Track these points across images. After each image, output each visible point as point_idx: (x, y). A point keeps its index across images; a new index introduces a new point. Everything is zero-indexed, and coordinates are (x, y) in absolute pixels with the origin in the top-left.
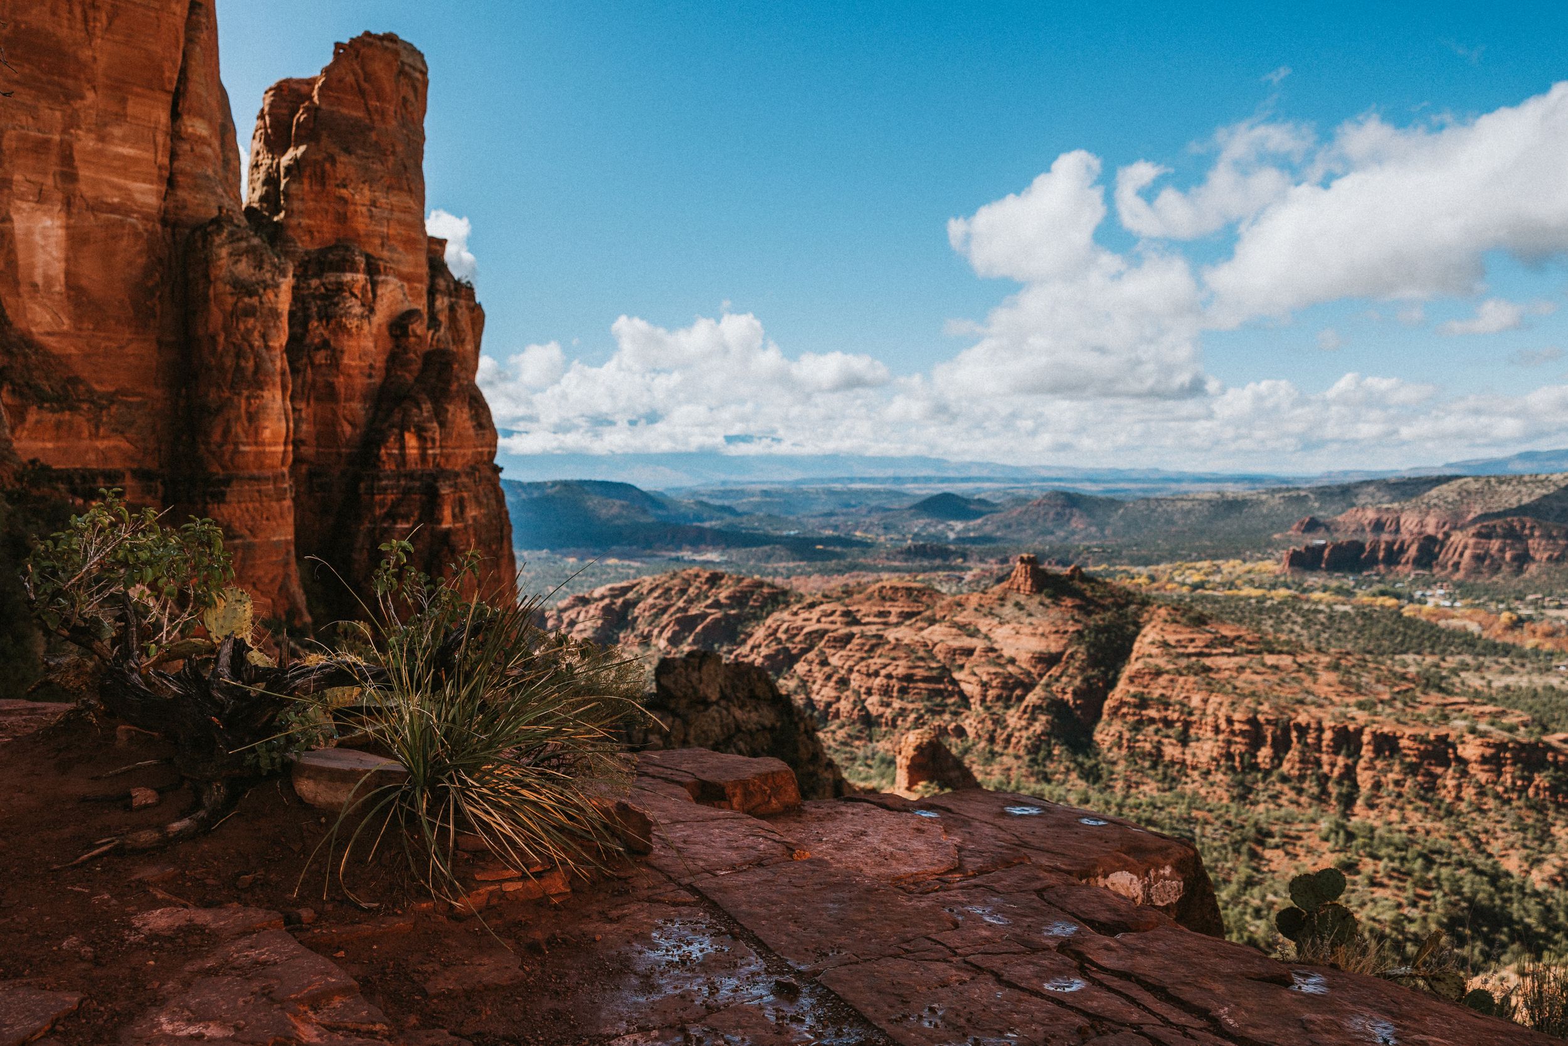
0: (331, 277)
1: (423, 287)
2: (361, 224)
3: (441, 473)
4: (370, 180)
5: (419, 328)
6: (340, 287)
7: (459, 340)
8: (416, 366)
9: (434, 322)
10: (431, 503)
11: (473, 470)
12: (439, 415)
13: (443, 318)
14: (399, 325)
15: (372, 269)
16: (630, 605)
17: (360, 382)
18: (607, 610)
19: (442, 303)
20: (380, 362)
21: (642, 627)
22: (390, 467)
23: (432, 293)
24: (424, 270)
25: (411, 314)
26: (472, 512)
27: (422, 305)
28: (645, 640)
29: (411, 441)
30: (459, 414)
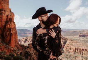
0: (1, 12)
1: (9, 13)
2: (4, 7)
3: (11, 28)
4: (4, 3)
5: (9, 16)
6: (2, 13)
7: (13, 17)
8: (9, 19)
9: (10, 16)
10: (10, 30)
11: (14, 28)
12: (11, 23)
13: (11, 15)
14: (7, 16)
15: (5, 11)
16: (27, 39)
17: (4, 21)
18: (25, 39)
19: (11, 14)
20: (6, 19)
21: (28, 40)
22: (7, 28)
23: (10, 13)
24: (9, 11)
25: (8, 15)
26: (14, 31)
27: (9, 14)
28: (28, 42)
29: (9, 25)
30: (13, 23)
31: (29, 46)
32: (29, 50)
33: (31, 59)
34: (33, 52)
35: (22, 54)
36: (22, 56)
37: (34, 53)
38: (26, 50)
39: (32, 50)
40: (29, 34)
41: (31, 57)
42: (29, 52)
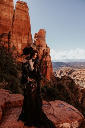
0: (39, 47)
1: (45, 48)
2: (41, 43)
3: (47, 61)
4: (41, 40)
5: (45, 51)
6: (40, 48)
7: (48, 51)
8: (45, 53)
9: (46, 50)
10: (46, 63)
11: (49, 61)
12: (47, 57)
13: (47, 50)
14: (44, 51)
15: (42, 46)
16: (62, 71)
17: (41, 55)
18: (61, 72)
19: (47, 49)
20: (42, 53)
22: (43, 61)
23: (46, 48)
24: (46, 46)
25: (45, 50)
26: (49, 64)
27: (45, 49)
28: (64, 74)
29: (45, 59)
30: (48, 57)
31: (62, 78)
32: (62, 82)
33: (64, 91)
34: (66, 85)
35: (56, 86)
36: (55, 88)
37: (68, 86)
38: (60, 82)
39: (65, 82)
40: (64, 66)
41: (64, 89)
42: (62, 84)
